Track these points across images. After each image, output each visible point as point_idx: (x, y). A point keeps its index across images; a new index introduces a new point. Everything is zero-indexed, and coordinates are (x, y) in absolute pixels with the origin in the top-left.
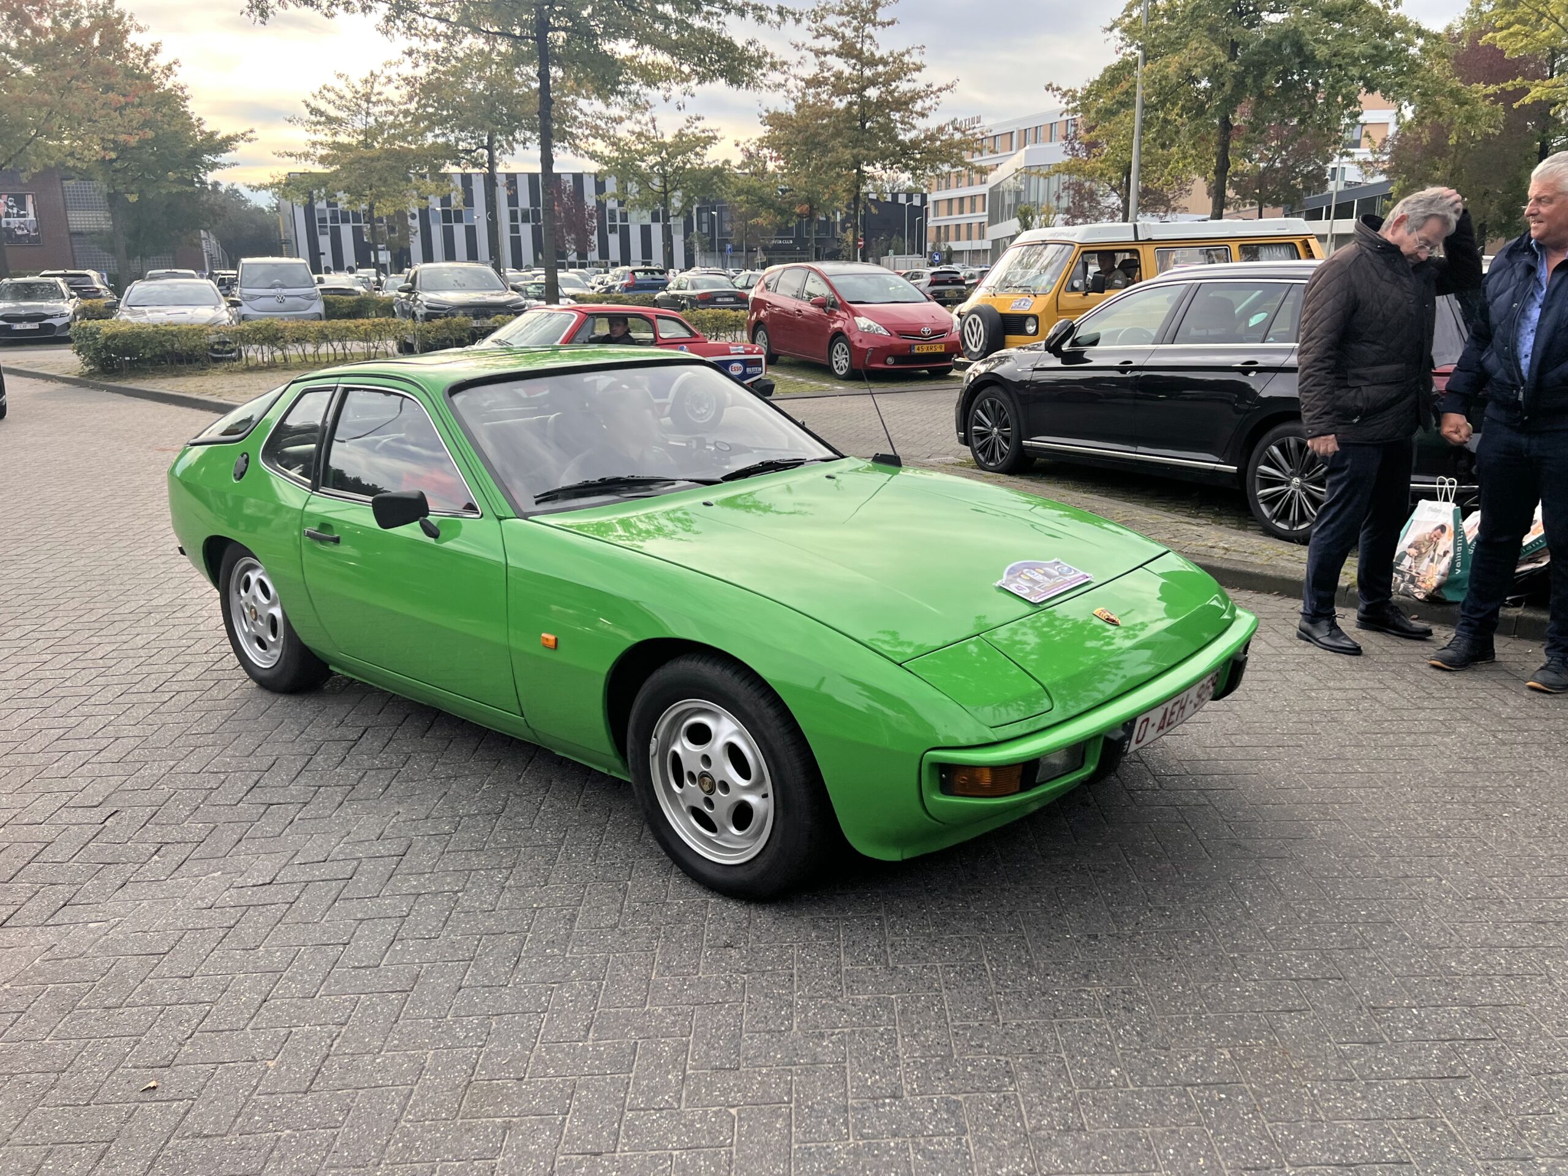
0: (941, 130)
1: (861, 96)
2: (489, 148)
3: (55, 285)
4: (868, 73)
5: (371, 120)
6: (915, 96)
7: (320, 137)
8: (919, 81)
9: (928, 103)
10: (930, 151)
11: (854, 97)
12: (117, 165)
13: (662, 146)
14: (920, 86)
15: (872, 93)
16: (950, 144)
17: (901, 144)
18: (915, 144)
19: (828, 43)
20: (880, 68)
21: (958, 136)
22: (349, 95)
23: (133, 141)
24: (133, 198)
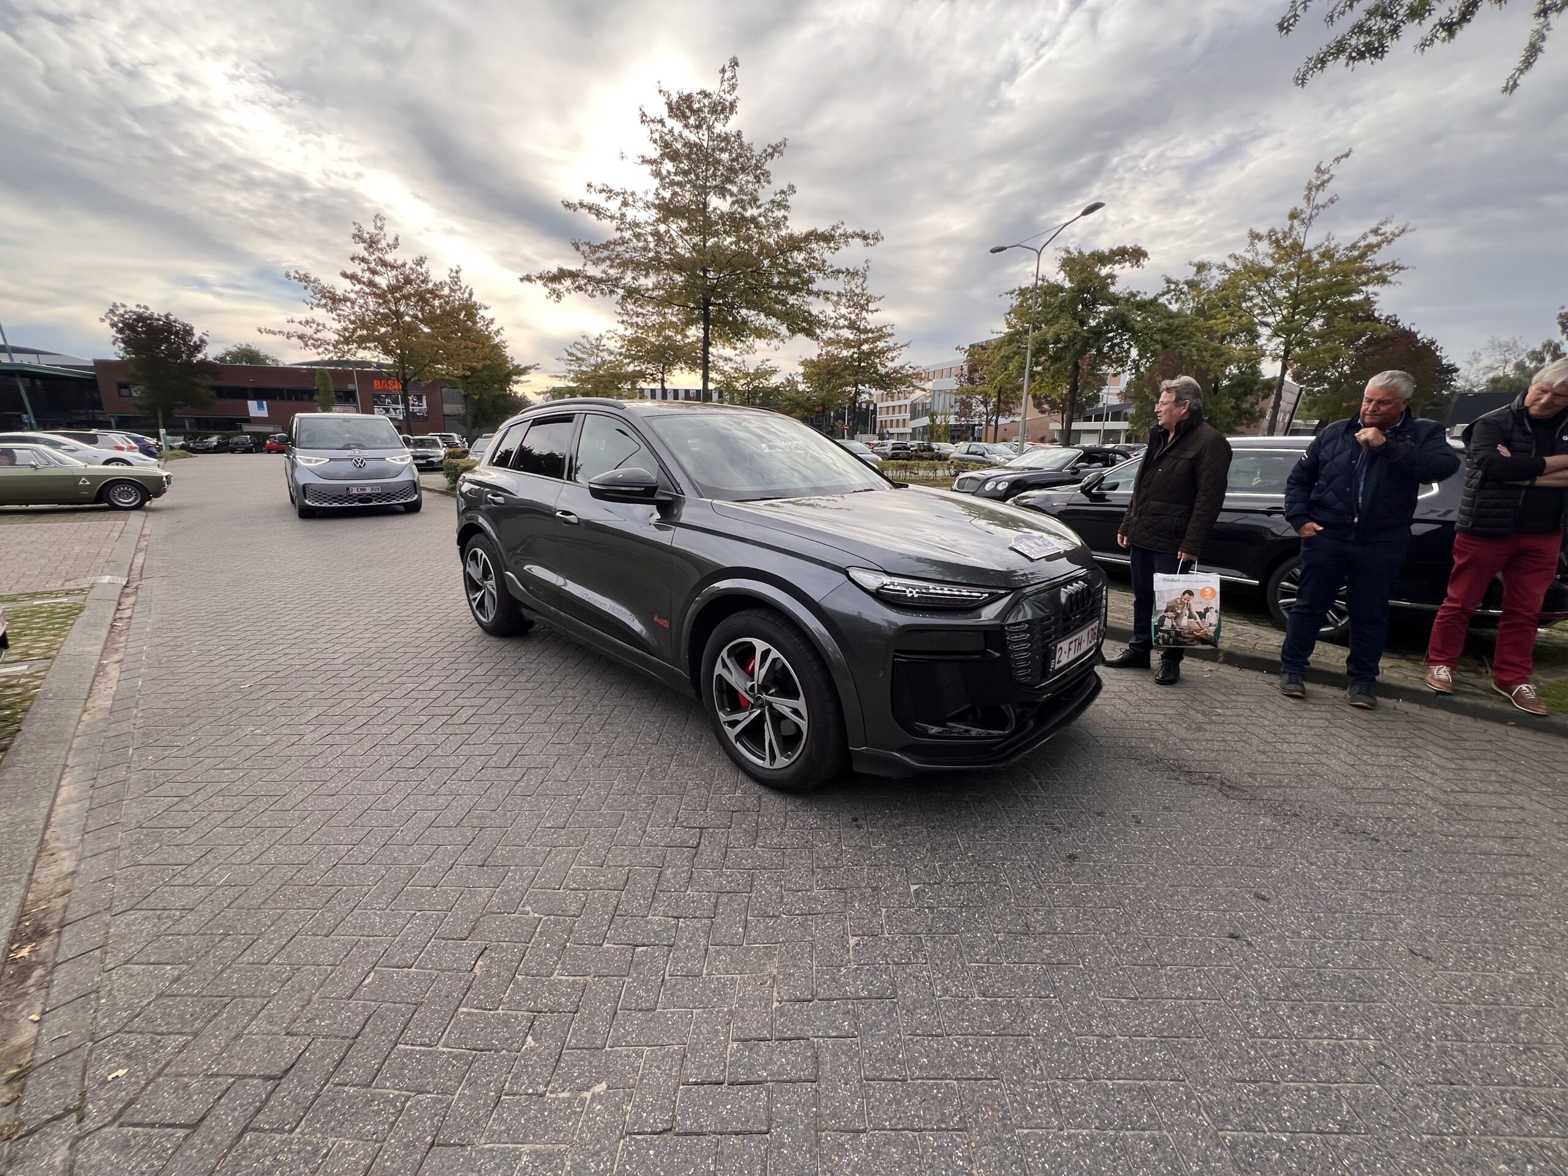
0: (902, 368)
1: (859, 348)
2: (662, 373)
3: (435, 440)
4: (863, 337)
5: (599, 359)
6: (889, 349)
7: (573, 368)
8: (891, 341)
9: (895, 353)
10: (895, 378)
11: (856, 350)
12: (470, 380)
13: (748, 374)
14: (892, 345)
15: (865, 347)
16: (908, 376)
17: (880, 375)
18: (887, 375)
19: (842, 322)
20: (870, 335)
21: (911, 371)
22: (588, 346)
23: (479, 366)
24: (476, 397)
